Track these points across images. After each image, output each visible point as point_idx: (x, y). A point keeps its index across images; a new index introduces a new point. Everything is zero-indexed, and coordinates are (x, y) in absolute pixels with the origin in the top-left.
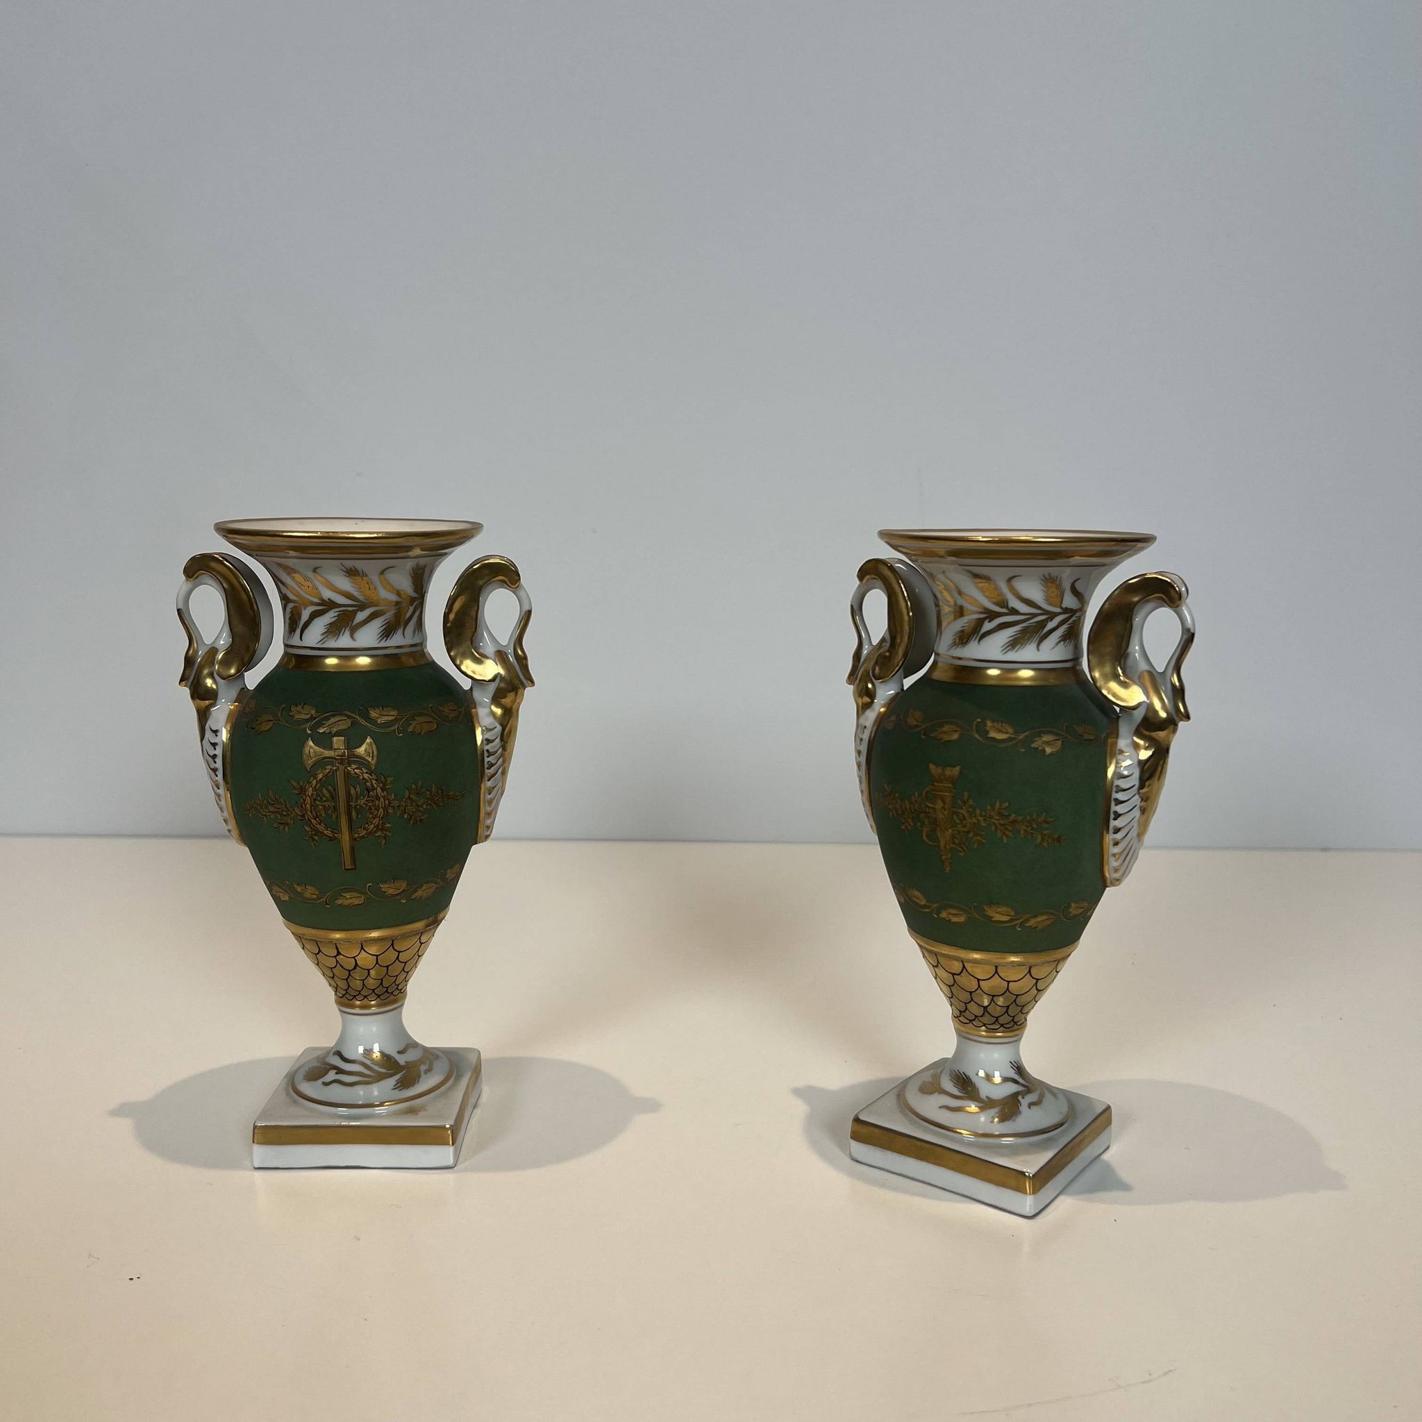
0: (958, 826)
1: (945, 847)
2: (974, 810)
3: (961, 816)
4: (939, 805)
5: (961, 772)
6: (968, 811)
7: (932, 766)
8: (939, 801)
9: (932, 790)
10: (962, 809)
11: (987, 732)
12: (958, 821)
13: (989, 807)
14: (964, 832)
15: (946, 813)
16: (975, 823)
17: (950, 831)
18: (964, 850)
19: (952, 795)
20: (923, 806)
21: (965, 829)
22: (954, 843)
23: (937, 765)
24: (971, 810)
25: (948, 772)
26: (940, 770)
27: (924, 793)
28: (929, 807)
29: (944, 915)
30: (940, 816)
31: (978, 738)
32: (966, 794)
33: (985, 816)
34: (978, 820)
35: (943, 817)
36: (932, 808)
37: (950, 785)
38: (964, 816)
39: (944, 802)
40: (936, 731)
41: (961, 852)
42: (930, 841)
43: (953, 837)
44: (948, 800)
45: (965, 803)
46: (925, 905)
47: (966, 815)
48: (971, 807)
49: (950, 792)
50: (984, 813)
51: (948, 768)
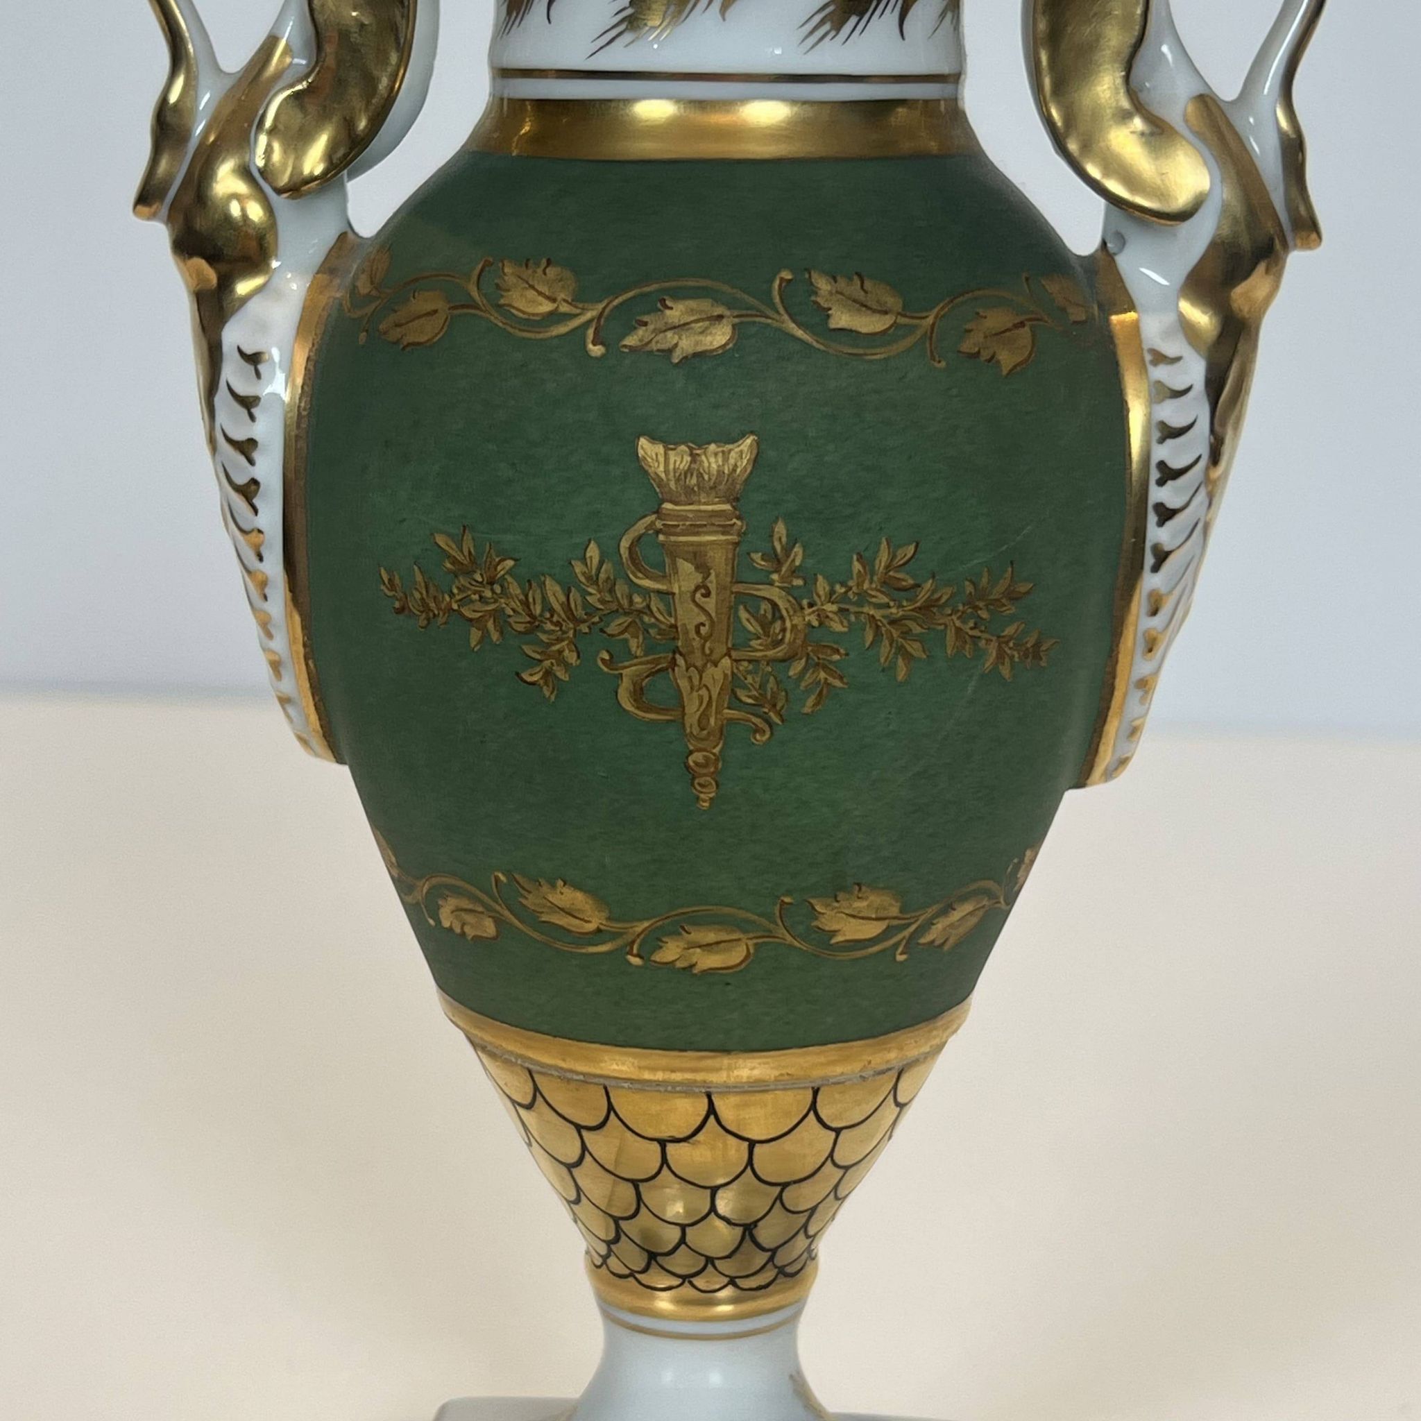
0: (754, 643)
1: (702, 722)
2: (810, 581)
3: (765, 607)
4: (686, 577)
5: (757, 461)
6: (789, 590)
7: (647, 448)
8: (686, 567)
9: (658, 532)
10: (771, 583)
11: (825, 314)
12: (754, 627)
13: (857, 566)
14: (770, 661)
15: (710, 604)
16: (809, 625)
17: (726, 662)
18: (771, 725)
19: (734, 538)
20: (621, 589)
21: (779, 652)
22: (736, 703)
23: (669, 442)
24: (798, 582)
25: (712, 460)
26: (680, 459)
27: (625, 544)
28: (646, 592)
29: (671, 952)
30: (688, 616)
31: (800, 333)
32: (780, 529)
33: (844, 598)
34: (823, 617)
35: (703, 618)
36: (659, 592)
37: (727, 507)
38: (775, 606)
39: (703, 568)
40: (645, 324)
41: (757, 730)
42: (648, 710)
43: (734, 683)
44: (719, 560)
45: (779, 563)
46: (599, 931)
47: (782, 604)
48: (794, 572)
49: (725, 530)
50: (840, 590)
51: (713, 447)
